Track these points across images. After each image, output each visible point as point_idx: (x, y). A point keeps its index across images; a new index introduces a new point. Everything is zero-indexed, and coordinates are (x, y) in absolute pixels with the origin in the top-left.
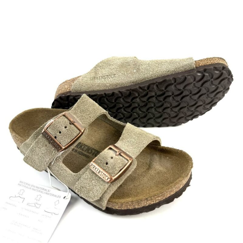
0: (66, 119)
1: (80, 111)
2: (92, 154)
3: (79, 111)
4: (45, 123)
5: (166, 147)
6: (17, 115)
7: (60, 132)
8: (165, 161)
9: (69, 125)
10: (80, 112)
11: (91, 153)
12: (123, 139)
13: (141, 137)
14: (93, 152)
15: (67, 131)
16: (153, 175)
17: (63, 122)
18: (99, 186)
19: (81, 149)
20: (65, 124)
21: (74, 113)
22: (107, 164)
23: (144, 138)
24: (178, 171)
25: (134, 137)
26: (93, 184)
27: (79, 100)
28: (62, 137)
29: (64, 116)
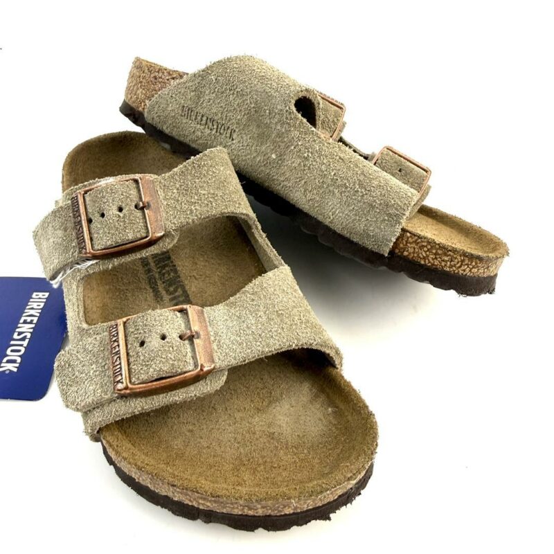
0: (134, 192)
1: (181, 186)
2: (172, 296)
3: (178, 186)
4: (97, 179)
5: (345, 381)
6: (105, 135)
7: (103, 215)
8: (319, 415)
9: (133, 208)
10: (178, 189)
11: (171, 294)
12: (233, 304)
13: (275, 323)
14: (177, 294)
15: (116, 219)
16: (254, 433)
17: (122, 195)
18: (97, 384)
19: (160, 272)
20: (122, 202)
21: (165, 186)
22: (142, 344)
23: (283, 328)
24: (321, 463)
25: (261, 313)
26: (89, 372)
27: (192, 157)
28: (100, 229)
29: (136, 181)
